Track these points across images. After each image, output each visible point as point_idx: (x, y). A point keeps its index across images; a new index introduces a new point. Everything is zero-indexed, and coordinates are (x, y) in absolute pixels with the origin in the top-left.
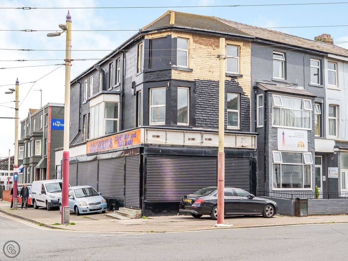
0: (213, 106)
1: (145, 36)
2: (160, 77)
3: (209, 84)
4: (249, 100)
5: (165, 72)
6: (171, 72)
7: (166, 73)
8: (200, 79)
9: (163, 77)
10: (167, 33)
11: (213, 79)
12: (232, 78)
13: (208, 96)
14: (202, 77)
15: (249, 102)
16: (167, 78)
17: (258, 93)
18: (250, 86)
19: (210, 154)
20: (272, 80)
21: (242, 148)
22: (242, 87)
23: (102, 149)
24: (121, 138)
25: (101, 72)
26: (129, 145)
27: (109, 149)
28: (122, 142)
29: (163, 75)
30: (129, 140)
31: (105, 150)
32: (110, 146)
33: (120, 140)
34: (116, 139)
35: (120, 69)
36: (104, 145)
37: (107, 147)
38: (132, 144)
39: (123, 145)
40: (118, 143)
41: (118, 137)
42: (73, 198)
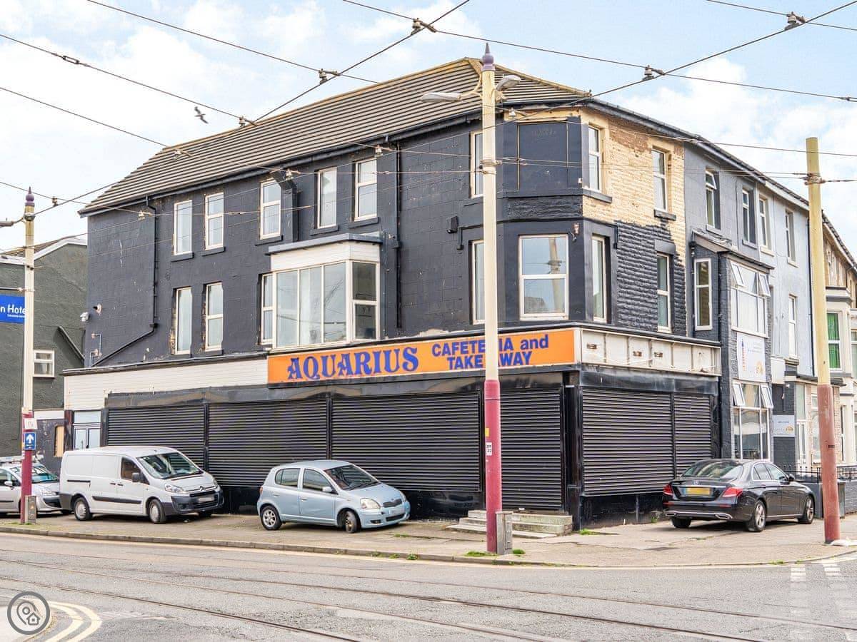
0: (640, 281)
1: (506, 116)
2: (550, 210)
3: (634, 232)
4: (683, 270)
5: (563, 200)
6: (581, 202)
7: (568, 203)
8: (623, 221)
9: (559, 211)
10: (569, 112)
11: (638, 221)
12: (662, 221)
13: (634, 259)
14: (626, 217)
15: (683, 275)
16: (571, 215)
17: (696, 257)
18: (684, 241)
19: (663, 386)
20: (707, 230)
21: (702, 373)
22: (675, 242)
23: (358, 372)
24: (466, 347)
25: (289, 188)
26: (509, 365)
27: (401, 373)
28: (471, 357)
29: (559, 207)
30: (511, 354)
31: (377, 375)
32: (405, 365)
33: (463, 352)
34: (437, 350)
35: (378, 184)
36: (371, 364)
37: (388, 369)
38: (527, 363)
39: (477, 366)
40: (451, 359)
41: (446, 345)
42: (331, 490)
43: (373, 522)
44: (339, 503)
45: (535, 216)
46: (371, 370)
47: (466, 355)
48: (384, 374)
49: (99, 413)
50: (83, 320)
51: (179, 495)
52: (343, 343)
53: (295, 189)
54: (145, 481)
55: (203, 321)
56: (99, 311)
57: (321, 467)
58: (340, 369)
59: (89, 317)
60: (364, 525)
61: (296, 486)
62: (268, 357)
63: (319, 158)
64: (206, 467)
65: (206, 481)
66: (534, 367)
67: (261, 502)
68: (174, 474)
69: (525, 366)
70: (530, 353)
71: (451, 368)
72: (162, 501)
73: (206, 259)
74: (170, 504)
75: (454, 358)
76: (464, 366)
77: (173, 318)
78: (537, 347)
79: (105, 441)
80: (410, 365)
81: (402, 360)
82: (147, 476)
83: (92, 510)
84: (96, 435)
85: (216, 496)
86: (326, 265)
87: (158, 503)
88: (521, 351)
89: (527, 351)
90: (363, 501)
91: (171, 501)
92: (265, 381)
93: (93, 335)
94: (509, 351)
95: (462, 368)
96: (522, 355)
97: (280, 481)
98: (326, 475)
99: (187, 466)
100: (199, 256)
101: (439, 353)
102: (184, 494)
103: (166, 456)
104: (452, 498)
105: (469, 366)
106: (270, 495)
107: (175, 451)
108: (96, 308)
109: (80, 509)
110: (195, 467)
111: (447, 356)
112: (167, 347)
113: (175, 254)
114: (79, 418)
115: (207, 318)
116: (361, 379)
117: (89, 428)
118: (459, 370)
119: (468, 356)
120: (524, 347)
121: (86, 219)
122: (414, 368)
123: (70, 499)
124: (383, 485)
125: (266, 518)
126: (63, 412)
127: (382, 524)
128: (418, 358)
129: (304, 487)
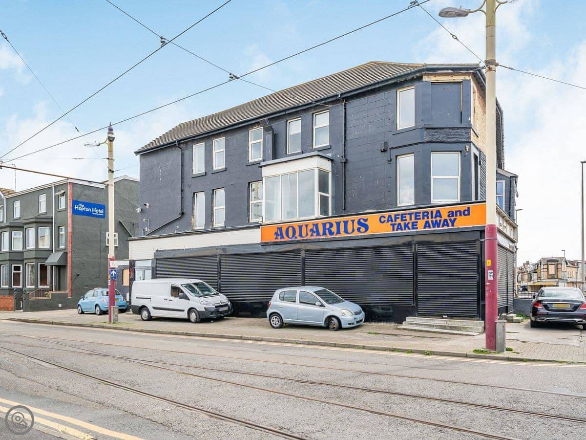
1: (424, 77)
2: (451, 136)
5: (459, 131)
6: (470, 132)
7: (462, 132)
9: (457, 138)
10: (464, 77)
11: (484, 152)
16: (463, 140)
23: (324, 234)
24: (405, 217)
25: (270, 131)
26: (438, 226)
27: (356, 234)
28: (409, 223)
29: (456, 135)
30: (440, 221)
31: (338, 236)
32: (359, 230)
33: (402, 220)
34: (383, 219)
35: (330, 125)
36: (334, 229)
37: (346, 231)
38: (453, 225)
39: (413, 228)
40: (393, 225)
41: (390, 216)
42: (320, 304)
43: (350, 324)
44: (326, 312)
45: (442, 140)
46: (334, 233)
47: (405, 222)
48: (343, 235)
49: (151, 261)
50: (138, 211)
51: (208, 306)
52: (313, 217)
53: (273, 131)
54: (186, 298)
55: (212, 211)
56: (147, 207)
57: (311, 290)
58: (311, 233)
59: (141, 210)
60: (343, 326)
61: (295, 302)
62: (261, 227)
63: (290, 111)
64: (220, 290)
65: (222, 299)
66: (458, 228)
67: (269, 311)
68: (202, 294)
69: (451, 227)
70: (455, 219)
71: (393, 230)
72: (198, 310)
73: (214, 175)
74: (204, 312)
75: (396, 224)
76: (403, 228)
77: (193, 209)
78: (460, 215)
79: (154, 276)
80: (363, 229)
81: (356, 226)
82: (188, 295)
83: (152, 315)
84: (149, 273)
85: (229, 307)
86: (300, 172)
87: (196, 311)
88: (448, 218)
89: (453, 218)
90: (343, 311)
91: (204, 310)
92: (259, 241)
93: (144, 220)
94: (438, 219)
95: (402, 229)
96: (449, 221)
97: (283, 299)
98: (314, 294)
99: (209, 290)
100: (209, 173)
101: (385, 221)
102: (212, 306)
103: (196, 284)
104: (383, 309)
105: (407, 229)
106: (277, 307)
107: (201, 281)
108: (146, 205)
109: (145, 314)
110: (214, 291)
111: (390, 223)
112: (190, 224)
113: (194, 173)
114: (138, 264)
115: (215, 208)
116: (326, 238)
117: (144, 269)
118: (399, 231)
119: (407, 222)
120: (451, 215)
121: (138, 156)
122: (366, 231)
123: (138, 309)
124: (346, 302)
125: (273, 321)
126: (128, 262)
127: (354, 325)
128: (368, 225)
129: (300, 302)
